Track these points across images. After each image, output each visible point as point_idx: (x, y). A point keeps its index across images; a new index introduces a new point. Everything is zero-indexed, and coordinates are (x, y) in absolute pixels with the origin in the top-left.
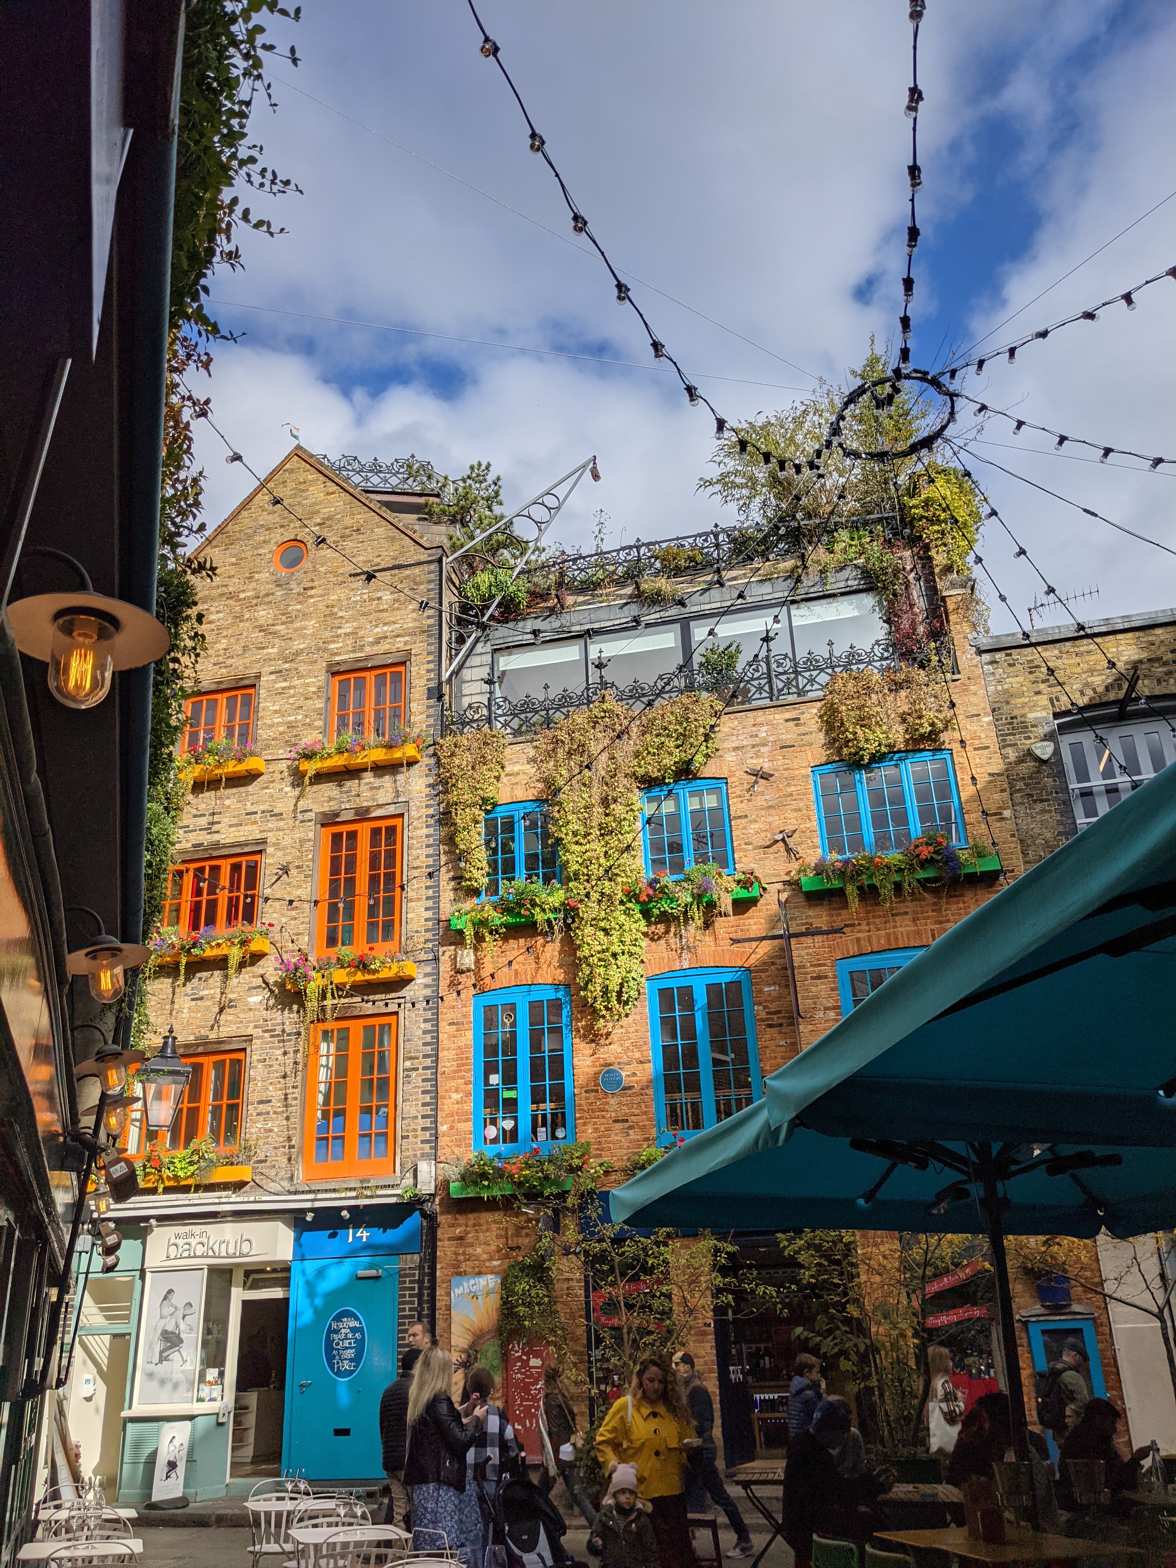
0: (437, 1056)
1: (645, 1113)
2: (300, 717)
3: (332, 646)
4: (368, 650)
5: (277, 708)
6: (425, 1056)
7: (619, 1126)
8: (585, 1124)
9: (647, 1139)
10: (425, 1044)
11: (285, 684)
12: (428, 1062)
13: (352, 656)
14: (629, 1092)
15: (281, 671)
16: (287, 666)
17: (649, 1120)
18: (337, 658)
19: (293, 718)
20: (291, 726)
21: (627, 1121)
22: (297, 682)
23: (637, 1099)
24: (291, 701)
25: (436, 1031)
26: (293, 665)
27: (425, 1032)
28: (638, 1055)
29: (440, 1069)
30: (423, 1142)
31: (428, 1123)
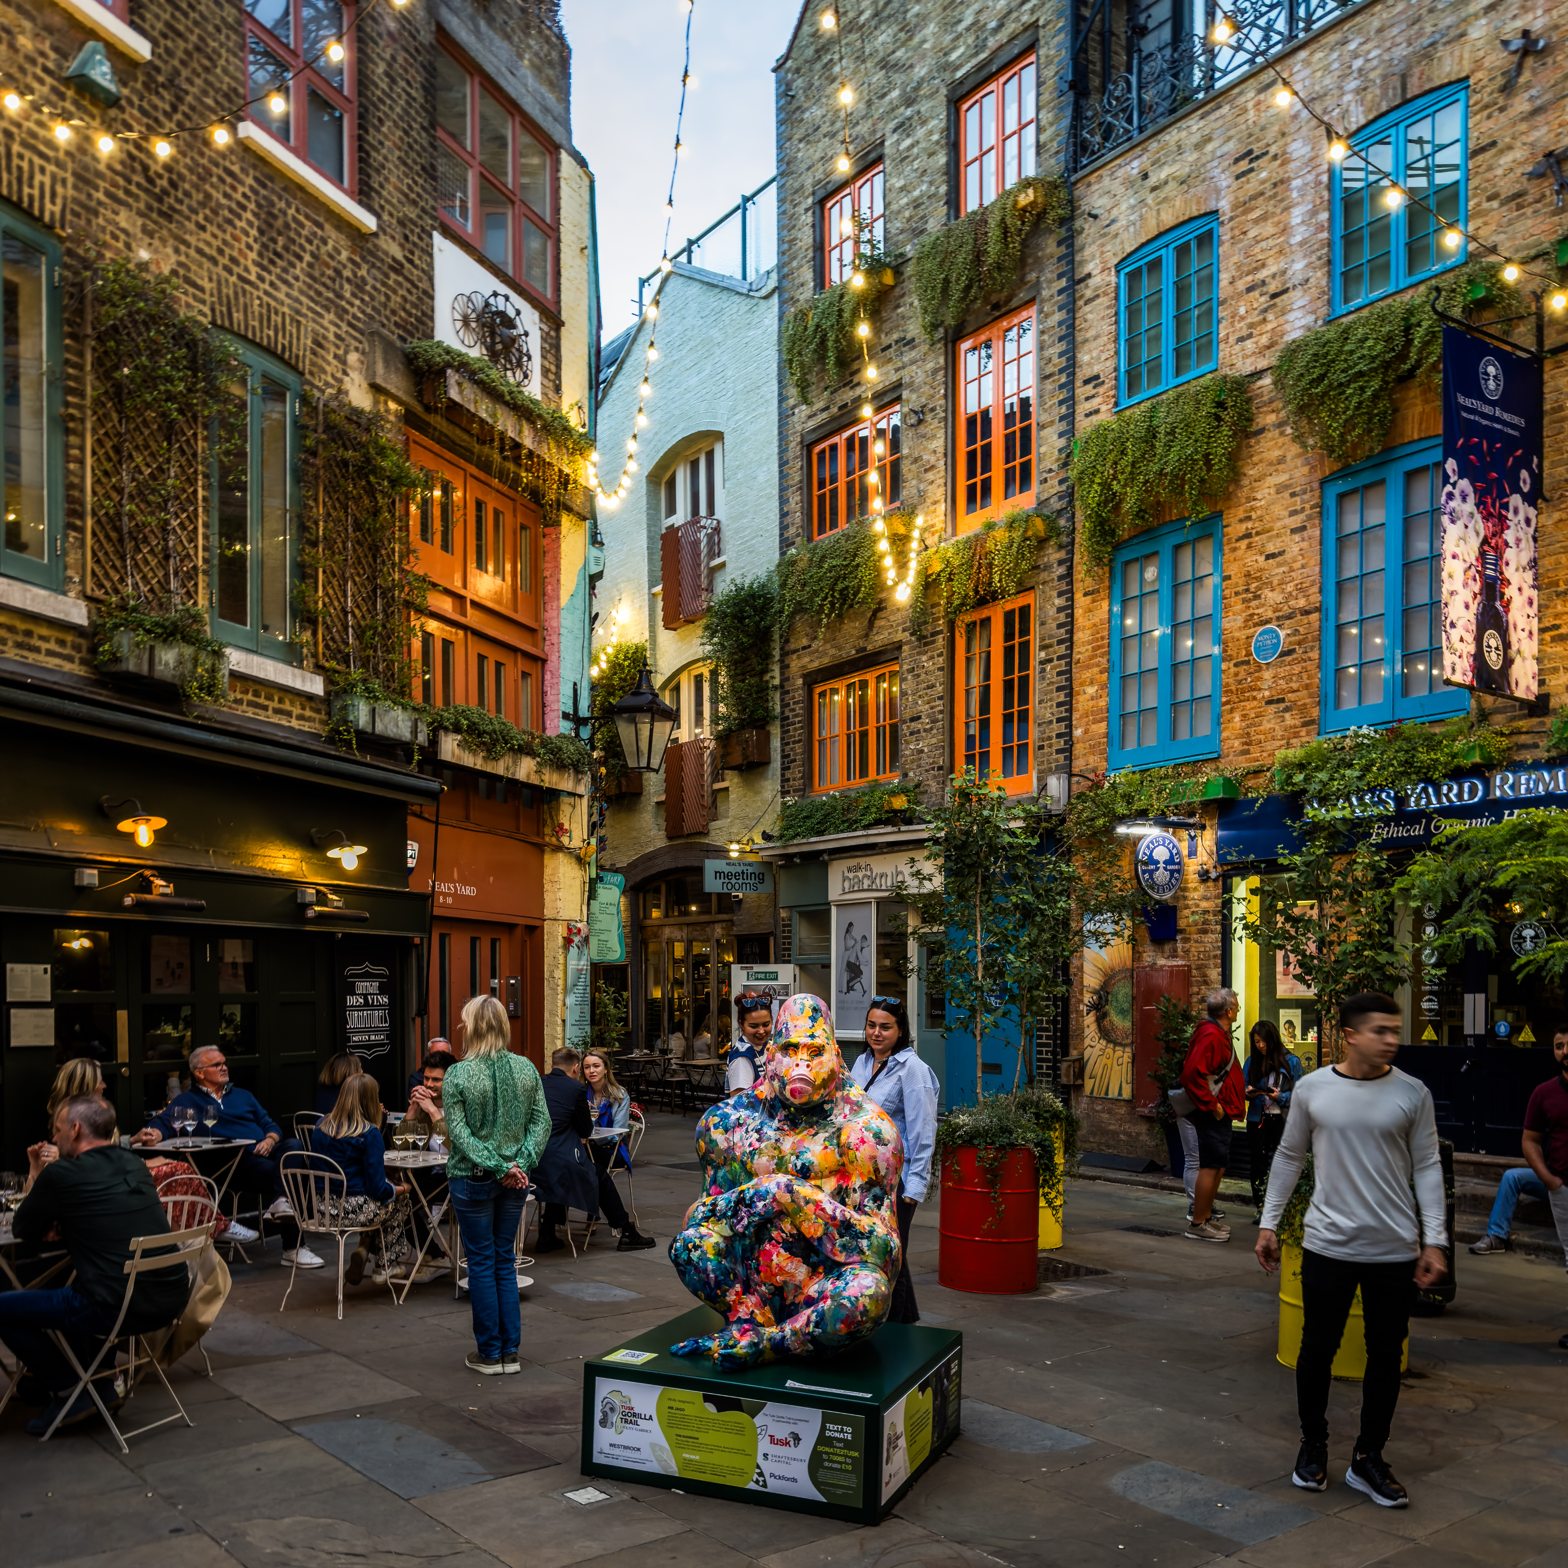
0: (1071, 639)
1: (1307, 687)
2: (924, 187)
3: (954, 56)
4: (992, 43)
5: (902, 183)
6: (1060, 642)
7: (1272, 708)
8: (1232, 711)
9: (1305, 724)
10: (1060, 626)
11: (908, 142)
12: (1062, 650)
13: (974, 62)
14: (1288, 659)
15: (902, 124)
16: (909, 112)
17: (1311, 696)
18: (959, 74)
19: (916, 193)
20: (917, 204)
21: (1282, 700)
22: (920, 132)
23: (1297, 669)
24: (916, 165)
25: (1069, 609)
26: (916, 108)
27: (1060, 610)
28: (1302, 603)
29: (1076, 657)
30: (1058, 752)
31: (1062, 728)
